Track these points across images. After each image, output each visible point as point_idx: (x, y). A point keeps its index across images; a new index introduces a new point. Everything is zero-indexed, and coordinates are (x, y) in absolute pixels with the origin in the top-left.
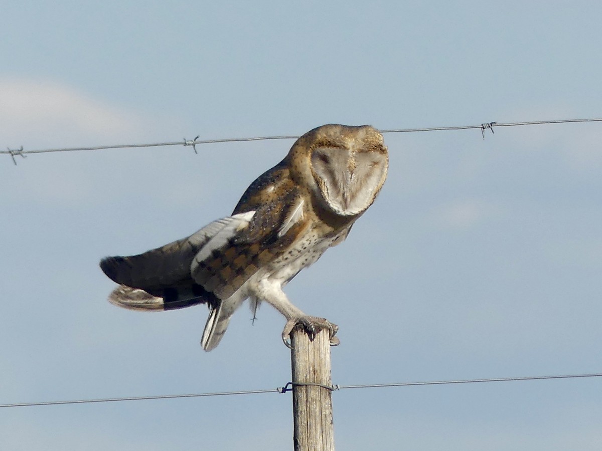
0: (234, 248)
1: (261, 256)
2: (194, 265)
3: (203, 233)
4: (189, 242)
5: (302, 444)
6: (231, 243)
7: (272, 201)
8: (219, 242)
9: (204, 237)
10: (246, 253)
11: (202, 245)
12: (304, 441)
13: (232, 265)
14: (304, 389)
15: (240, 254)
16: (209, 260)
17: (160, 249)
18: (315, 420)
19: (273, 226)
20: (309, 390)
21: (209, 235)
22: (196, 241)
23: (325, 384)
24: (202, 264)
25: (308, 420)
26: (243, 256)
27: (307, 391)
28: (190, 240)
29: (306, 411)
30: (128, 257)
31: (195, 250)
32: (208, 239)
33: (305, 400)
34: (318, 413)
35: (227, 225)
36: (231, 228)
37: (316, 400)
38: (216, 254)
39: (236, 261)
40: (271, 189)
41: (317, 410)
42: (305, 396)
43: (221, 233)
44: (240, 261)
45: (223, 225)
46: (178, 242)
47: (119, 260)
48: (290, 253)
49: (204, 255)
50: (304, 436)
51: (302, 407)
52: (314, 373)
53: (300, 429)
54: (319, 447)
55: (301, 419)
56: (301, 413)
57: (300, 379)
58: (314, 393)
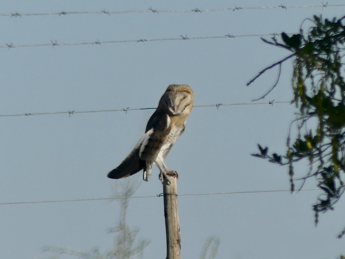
2: (140, 154)
5: (169, 215)
8: (145, 143)
14: (170, 195)
23: (176, 194)
27: (171, 196)
29: (171, 203)
34: (175, 204)
37: (174, 199)
38: (146, 147)
42: (170, 198)
49: (142, 149)
50: (170, 212)
51: (169, 202)
52: (173, 189)
53: (169, 210)
54: (175, 216)
55: (169, 206)
56: (169, 204)
57: (168, 192)
58: (173, 197)
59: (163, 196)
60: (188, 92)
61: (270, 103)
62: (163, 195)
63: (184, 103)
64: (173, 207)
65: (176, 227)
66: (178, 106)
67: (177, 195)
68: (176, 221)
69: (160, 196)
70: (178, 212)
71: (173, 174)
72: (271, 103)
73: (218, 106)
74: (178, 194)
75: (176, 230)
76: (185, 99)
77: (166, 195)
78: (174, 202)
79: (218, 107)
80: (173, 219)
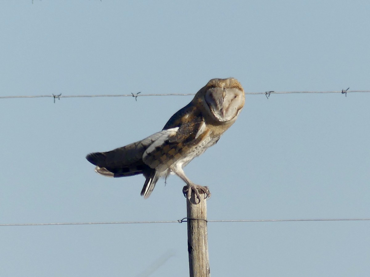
0: (169, 145)
1: (184, 149)
2: (145, 155)
3: (150, 139)
4: (142, 144)
5: (195, 249)
6: (167, 143)
7: (189, 122)
8: (159, 143)
9: (151, 141)
10: (175, 148)
11: (149, 145)
12: (196, 247)
13: (167, 154)
14: (196, 221)
15: (172, 148)
16: (154, 152)
17: (124, 147)
18: (202, 237)
19: (191, 134)
20: (199, 222)
21: (153, 140)
22: (146, 143)
23: (205, 219)
24: (149, 154)
25: (199, 237)
26: (174, 149)
27: (198, 222)
28: (142, 142)
29: (197, 233)
30: (104, 153)
31: (145, 148)
32: (153, 142)
33: (197, 227)
34: (203, 234)
35: (163, 134)
36: (166, 136)
37: (202, 227)
38: (158, 149)
39: (170, 152)
40: (187, 116)
41: (203, 232)
42: (197, 225)
43: (161, 138)
44: (171, 152)
45: (161, 134)
46: (135, 144)
47: (98, 154)
48: (196, 148)
49: (150, 150)
50: (197, 245)
51: (195, 230)
52: (202, 213)
53: (194, 242)
54: (204, 251)
55: (195, 236)
56: (195, 233)
57: (195, 216)
58: (201, 223)
59: (187, 222)
60: (240, 89)
61: (343, 93)
62: (186, 220)
63: (236, 105)
64: (201, 238)
65: (205, 268)
66: (227, 110)
67: (207, 222)
68: (205, 259)
69: (182, 221)
70: (207, 246)
71: (202, 191)
72: (345, 93)
73: (268, 93)
74: (207, 220)
75: (205, 272)
76: (236, 98)
77: (190, 220)
78: (202, 231)
79: (268, 95)
80: (201, 256)
